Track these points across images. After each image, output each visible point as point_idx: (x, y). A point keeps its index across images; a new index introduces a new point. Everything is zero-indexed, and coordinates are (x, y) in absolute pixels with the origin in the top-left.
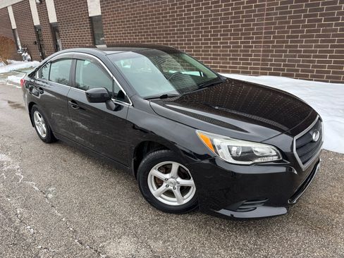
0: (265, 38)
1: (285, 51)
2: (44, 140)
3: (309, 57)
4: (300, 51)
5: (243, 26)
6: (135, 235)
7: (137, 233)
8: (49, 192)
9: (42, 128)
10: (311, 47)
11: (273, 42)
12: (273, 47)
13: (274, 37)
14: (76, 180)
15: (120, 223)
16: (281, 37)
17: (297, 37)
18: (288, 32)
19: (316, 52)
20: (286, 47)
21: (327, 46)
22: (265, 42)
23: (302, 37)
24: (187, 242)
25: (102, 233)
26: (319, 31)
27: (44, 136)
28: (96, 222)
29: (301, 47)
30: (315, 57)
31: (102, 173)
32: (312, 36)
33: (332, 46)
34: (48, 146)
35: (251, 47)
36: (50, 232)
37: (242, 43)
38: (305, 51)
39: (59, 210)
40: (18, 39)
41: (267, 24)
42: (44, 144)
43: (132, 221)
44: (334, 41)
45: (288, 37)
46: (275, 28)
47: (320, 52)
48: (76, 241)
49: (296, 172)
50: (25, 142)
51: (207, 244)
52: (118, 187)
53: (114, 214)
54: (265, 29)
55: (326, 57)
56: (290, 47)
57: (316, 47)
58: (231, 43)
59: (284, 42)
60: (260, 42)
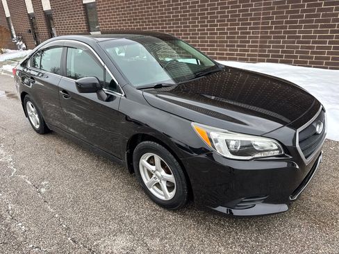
0: (263, 23)
1: (284, 37)
2: (38, 131)
3: (308, 42)
4: (299, 37)
5: (240, 11)
6: (131, 232)
7: (133, 229)
8: (42, 187)
9: (35, 119)
10: (310, 32)
11: (271, 28)
12: (271, 33)
13: (272, 23)
14: (70, 173)
15: (115, 219)
16: (279, 23)
17: (296, 22)
18: (286, 17)
19: (315, 37)
20: (285, 32)
21: (327, 32)
22: (263, 28)
23: (301, 22)
24: (185, 239)
25: (96, 230)
26: (318, 16)
27: (37, 127)
28: (91, 218)
29: (300, 32)
30: (314, 42)
31: (97, 166)
32: (312, 21)
33: (332, 32)
34: (42, 137)
35: (249, 33)
36: (42, 230)
37: (239, 29)
38: (304, 37)
39: (52, 206)
40: (12, 28)
41: (264, 9)
42: (38, 135)
43: (128, 217)
44: (334, 26)
45: (287, 22)
46: (274, 13)
47: (320, 37)
48: (69, 239)
49: (297, 167)
50: (18, 133)
51: (207, 241)
52: (114, 181)
53: (109, 209)
54: (263, 14)
55: (325, 43)
56: (289, 32)
57: (315, 32)
58: (228, 29)
59: (282, 28)
60: (258, 28)
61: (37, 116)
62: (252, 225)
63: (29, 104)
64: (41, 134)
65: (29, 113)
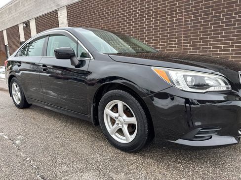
0: (184, 40)
1: (199, 49)
3: (217, 51)
4: (210, 48)
5: (168, 33)
6: (97, 169)
7: (98, 167)
8: (17, 139)
9: (17, 96)
10: (217, 44)
11: (190, 43)
12: (190, 46)
13: (191, 39)
14: (43, 130)
15: (82, 160)
16: (195, 39)
17: (207, 38)
18: (200, 35)
19: (221, 47)
20: (200, 45)
21: (229, 43)
22: (184, 43)
23: (211, 38)
24: (148, 173)
25: (64, 168)
26: (222, 33)
28: (59, 160)
29: (210, 45)
30: (221, 51)
32: (218, 37)
33: (232, 43)
34: (22, 110)
35: (175, 47)
36: (13, 169)
37: (167, 44)
38: (213, 48)
39: (24, 152)
40: (8, 52)
41: (184, 31)
43: (93, 159)
44: (233, 39)
45: (200, 39)
46: (191, 33)
47: (224, 47)
48: (38, 176)
51: (168, 175)
53: (76, 154)
54: (184, 34)
55: (228, 50)
56: (202, 45)
57: (221, 44)
58: (160, 45)
59: (198, 42)
60: (181, 43)
61: (19, 94)
62: (206, 162)
63: (14, 85)
64: (21, 108)
65: (13, 92)
